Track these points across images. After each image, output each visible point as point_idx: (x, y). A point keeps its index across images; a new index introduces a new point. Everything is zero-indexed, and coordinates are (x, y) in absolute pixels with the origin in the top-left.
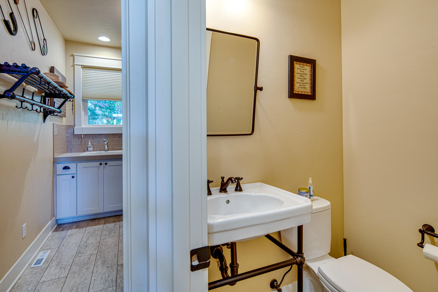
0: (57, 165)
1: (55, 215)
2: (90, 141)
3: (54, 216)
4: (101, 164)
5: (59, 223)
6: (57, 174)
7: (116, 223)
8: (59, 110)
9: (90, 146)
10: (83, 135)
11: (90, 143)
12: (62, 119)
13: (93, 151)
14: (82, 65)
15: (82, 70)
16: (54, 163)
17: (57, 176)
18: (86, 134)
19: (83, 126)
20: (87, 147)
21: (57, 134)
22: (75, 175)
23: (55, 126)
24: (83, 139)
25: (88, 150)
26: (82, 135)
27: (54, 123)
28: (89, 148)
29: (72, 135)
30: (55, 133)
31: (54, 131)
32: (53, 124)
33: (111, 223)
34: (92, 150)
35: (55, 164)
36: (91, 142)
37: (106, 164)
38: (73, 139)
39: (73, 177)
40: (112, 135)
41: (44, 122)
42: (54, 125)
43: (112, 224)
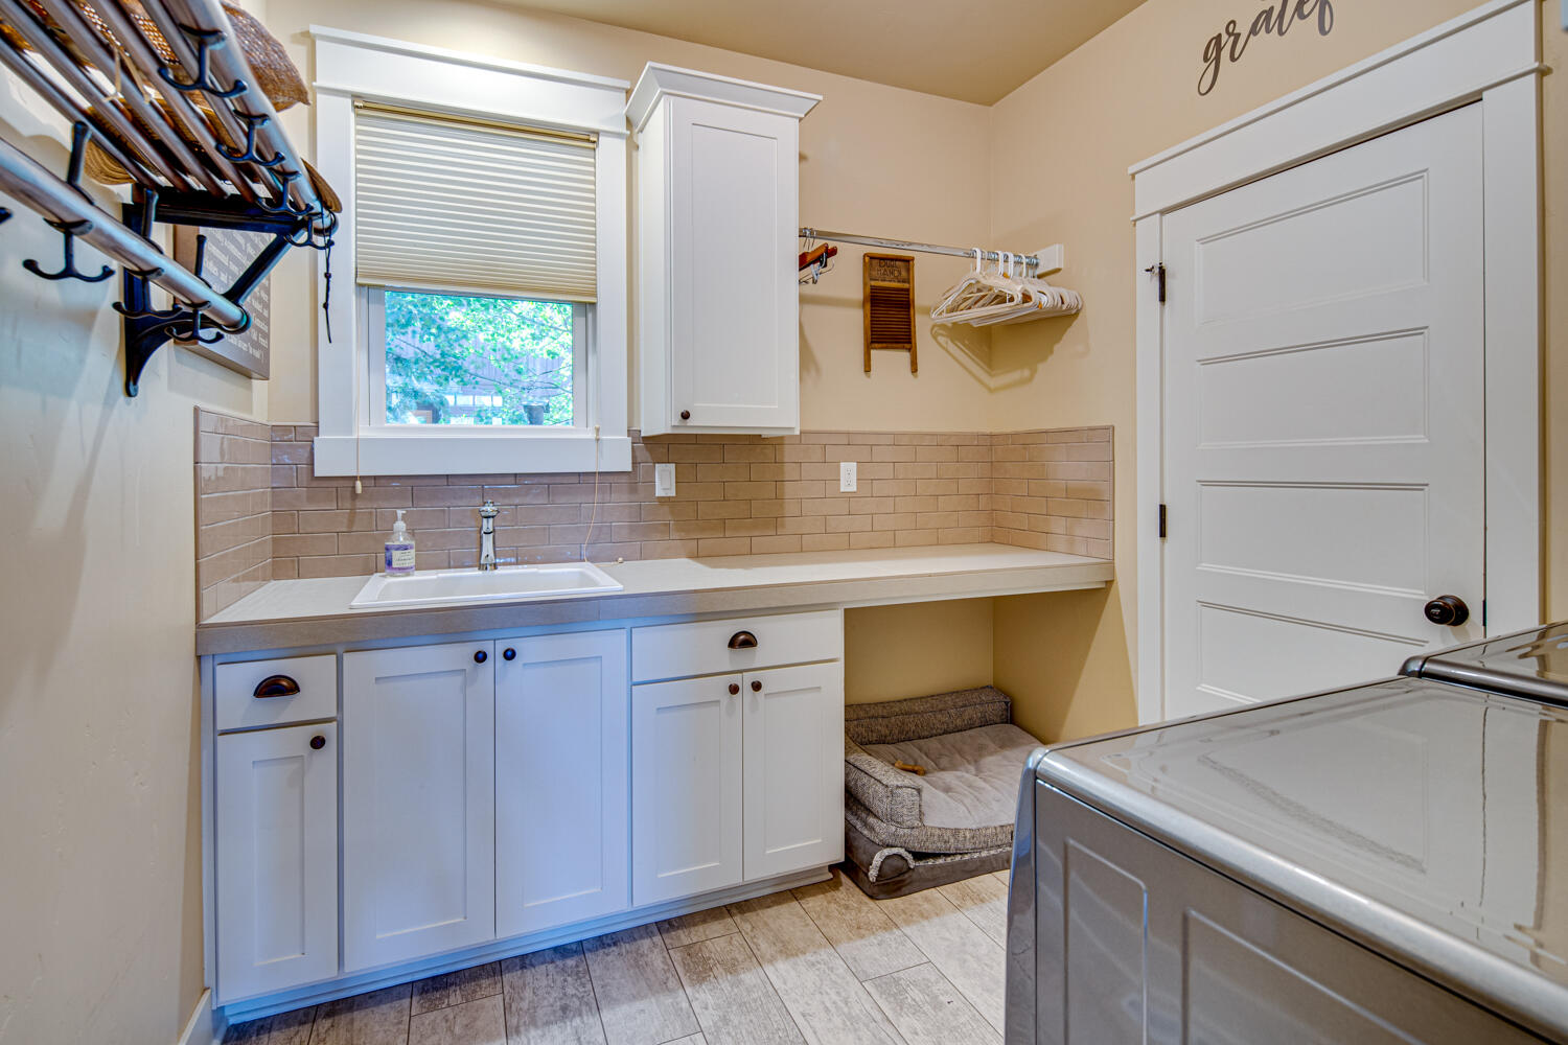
0: (219, 669)
1: (209, 981)
2: (400, 512)
3: (206, 989)
4: (480, 657)
5: (232, 1021)
6: (220, 727)
7: (577, 1021)
8: (233, 311)
9: (402, 540)
10: (362, 478)
11: (400, 525)
12: (250, 388)
13: (419, 567)
14: (355, 96)
15: (357, 124)
16: (199, 658)
17: (220, 739)
18: (375, 478)
19: (363, 432)
20: (387, 549)
21: (221, 473)
22: (329, 731)
23: (206, 424)
24: (359, 504)
25: (389, 563)
26: (355, 478)
27: (202, 405)
28: (396, 555)
29: (304, 478)
30: (207, 471)
31: (203, 457)
32: (196, 410)
33: (548, 1023)
34: (412, 563)
35: (207, 665)
36: (404, 518)
37: (510, 655)
38: (310, 499)
39: (318, 743)
40: (512, 480)
41: (129, 394)
42: (203, 417)
43: (555, 1029)
